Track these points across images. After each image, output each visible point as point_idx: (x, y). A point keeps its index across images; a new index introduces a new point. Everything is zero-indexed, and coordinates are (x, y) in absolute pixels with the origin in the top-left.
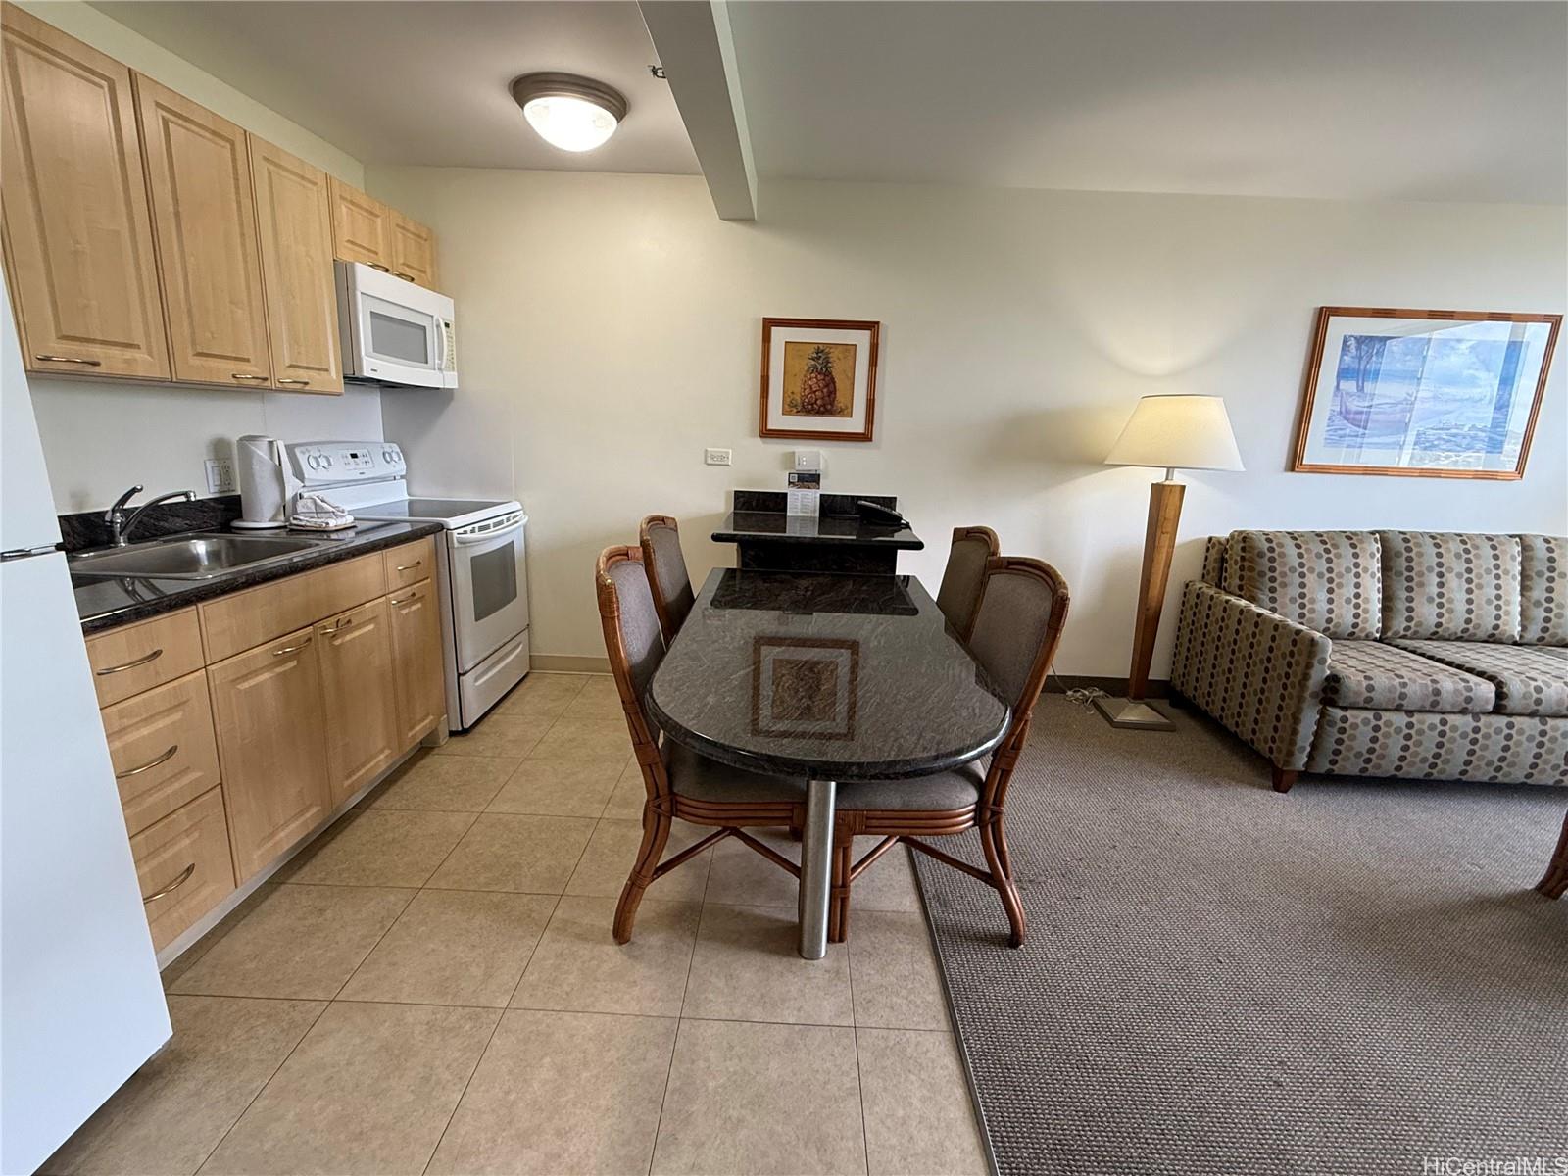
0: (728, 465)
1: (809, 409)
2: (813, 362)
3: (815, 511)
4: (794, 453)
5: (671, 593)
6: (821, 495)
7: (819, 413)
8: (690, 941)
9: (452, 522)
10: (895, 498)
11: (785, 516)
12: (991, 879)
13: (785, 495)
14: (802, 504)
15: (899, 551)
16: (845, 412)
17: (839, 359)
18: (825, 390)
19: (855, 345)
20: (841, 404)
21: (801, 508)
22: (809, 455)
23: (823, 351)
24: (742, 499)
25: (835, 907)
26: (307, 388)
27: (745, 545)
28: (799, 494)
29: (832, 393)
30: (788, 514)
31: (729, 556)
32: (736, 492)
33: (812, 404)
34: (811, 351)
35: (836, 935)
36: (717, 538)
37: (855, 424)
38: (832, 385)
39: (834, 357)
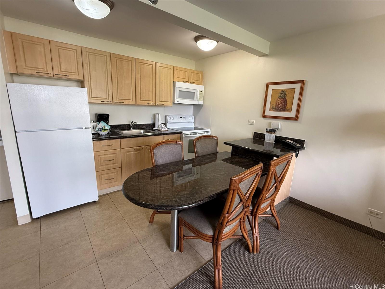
0: (254, 125)
1: (277, 109)
2: (280, 95)
3: (273, 141)
6: (275, 136)
7: (280, 111)
9: (184, 132)
10: (304, 141)
13: (265, 134)
14: (270, 138)
16: (290, 110)
17: (289, 93)
18: (283, 104)
19: (295, 88)
20: (288, 108)
21: (269, 139)
22: (279, 124)
23: (284, 91)
24: (256, 135)
26: (163, 105)
28: (269, 135)
29: (285, 104)
30: (265, 141)
32: (254, 132)
33: (279, 108)
34: (280, 91)
37: (292, 114)
38: (286, 102)
39: (287, 93)
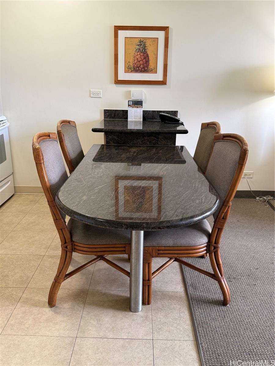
0: (101, 98)
1: (136, 69)
2: (138, 47)
3: (140, 119)
4: (130, 91)
5: (72, 155)
6: (143, 111)
7: (141, 71)
8: (82, 306)
10: (177, 111)
11: (127, 121)
12: (214, 276)
13: (127, 111)
14: (135, 115)
15: (177, 135)
16: (154, 71)
17: (150, 45)
18: (144, 60)
19: (158, 38)
20: (151, 67)
21: (134, 117)
22: (137, 92)
23: (142, 41)
24: (107, 113)
25: (145, 290)
27: (108, 133)
28: (133, 110)
29: (147, 62)
30: (129, 120)
31: (100, 139)
32: (104, 110)
33: (138, 67)
34: (137, 41)
35: (146, 301)
36: (94, 130)
37: (159, 77)
38: (147, 58)
39: (148, 44)
